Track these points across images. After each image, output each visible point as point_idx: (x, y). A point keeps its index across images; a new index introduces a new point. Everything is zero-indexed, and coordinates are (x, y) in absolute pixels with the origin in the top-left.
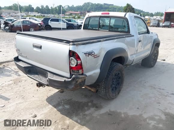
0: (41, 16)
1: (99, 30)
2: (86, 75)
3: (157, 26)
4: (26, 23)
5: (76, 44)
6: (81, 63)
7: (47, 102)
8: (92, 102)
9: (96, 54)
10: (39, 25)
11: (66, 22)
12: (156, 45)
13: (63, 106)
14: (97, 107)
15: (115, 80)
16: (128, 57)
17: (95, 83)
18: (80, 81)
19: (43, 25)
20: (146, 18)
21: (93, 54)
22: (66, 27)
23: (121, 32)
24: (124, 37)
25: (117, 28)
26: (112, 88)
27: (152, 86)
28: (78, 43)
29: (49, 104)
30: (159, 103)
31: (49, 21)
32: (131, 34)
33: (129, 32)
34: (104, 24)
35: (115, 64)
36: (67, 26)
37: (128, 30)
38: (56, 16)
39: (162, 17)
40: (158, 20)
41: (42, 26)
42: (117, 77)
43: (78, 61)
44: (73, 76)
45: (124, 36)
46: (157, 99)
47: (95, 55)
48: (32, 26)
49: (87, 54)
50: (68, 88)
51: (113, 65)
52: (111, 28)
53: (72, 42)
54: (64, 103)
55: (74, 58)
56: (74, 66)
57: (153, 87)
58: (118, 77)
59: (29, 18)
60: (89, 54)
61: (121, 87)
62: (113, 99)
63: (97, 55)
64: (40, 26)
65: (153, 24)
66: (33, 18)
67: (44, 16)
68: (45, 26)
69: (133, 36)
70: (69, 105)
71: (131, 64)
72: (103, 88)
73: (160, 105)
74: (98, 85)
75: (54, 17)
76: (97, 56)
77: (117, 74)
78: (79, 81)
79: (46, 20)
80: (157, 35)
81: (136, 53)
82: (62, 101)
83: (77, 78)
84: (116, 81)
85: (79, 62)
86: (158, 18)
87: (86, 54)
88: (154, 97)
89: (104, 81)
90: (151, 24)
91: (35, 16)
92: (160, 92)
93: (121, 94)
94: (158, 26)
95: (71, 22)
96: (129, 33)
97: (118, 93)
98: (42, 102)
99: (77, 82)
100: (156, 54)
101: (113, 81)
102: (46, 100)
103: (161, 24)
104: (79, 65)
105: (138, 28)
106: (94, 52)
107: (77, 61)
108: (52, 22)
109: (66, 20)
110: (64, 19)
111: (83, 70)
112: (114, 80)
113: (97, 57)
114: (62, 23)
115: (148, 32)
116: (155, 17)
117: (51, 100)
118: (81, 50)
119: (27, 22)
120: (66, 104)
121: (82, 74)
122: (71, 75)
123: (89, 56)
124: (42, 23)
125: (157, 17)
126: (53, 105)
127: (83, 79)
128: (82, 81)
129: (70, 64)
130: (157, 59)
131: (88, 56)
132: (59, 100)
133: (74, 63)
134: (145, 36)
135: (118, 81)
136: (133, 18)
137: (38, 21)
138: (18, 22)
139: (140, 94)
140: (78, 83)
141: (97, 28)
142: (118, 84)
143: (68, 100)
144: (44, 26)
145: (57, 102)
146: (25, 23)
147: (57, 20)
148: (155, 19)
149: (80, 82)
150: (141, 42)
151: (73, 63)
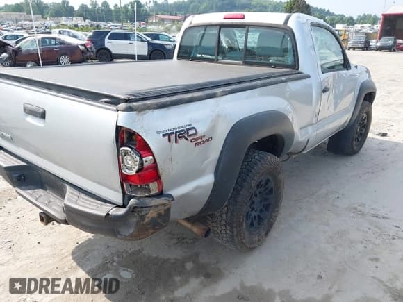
0: (91, 26)
1: (217, 61)
2: (170, 196)
3: (363, 49)
4: (50, 44)
5: (138, 106)
6: (155, 162)
7: (74, 258)
8: (195, 258)
9: (200, 133)
10: (81, 47)
11: (148, 41)
12: (365, 99)
13: (116, 271)
14: (208, 276)
15: (257, 200)
16: (292, 135)
17: (202, 211)
18: (155, 215)
19: (91, 48)
20: (336, 28)
21: (191, 135)
22: (145, 53)
23: (275, 66)
24: (282, 82)
25: (265, 56)
26: (249, 222)
27: (355, 208)
28: (145, 105)
29: (79, 267)
30: (377, 260)
31: (107, 40)
32: (301, 73)
33: (296, 65)
34: (233, 46)
35: (258, 155)
36: (149, 51)
37: (295, 61)
38: (127, 27)
39: (375, 27)
40: (366, 34)
41: (88, 50)
42: (263, 189)
43: (144, 159)
44: (132, 201)
45: (284, 78)
46: (371, 246)
47: (199, 138)
48: (64, 51)
49: (173, 137)
50: (119, 233)
51: (253, 160)
52: (249, 56)
53: (126, 101)
54: (118, 263)
55: (132, 149)
56: (133, 172)
57: (358, 212)
58: (265, 190)
59: (60, 33)
60: (180, 135)
61: (274, 214)
62: (252, 249)
63: (204, 136)
64: (83, 52)
65: (354, 42)
66: (69, 32)
67: (98, 26)
68: (97, 52)
69: (308, 77)
70: (132, 269)
71: (303, 151)
72: (223, 222)
73: (377, 264)
74: (212, 216)
75: (121, 29)
76: (204, 139)
77: (263, 183)
78: (149, 215)
79: (98, 37)
80: (367, 71)
81: (314, 122)
82: (115, 258)
83: (142, 207)
84: (261, 201)
85: (148, 160)
86: (367, 28)
87: (169, 135)
88: (362, 242)
89: (225, 204)
90: (350, 44)
91: (76, 26)
92: (376, 227)
93: (273, 233)
94: (366, 47)
95: (159, 40)
96: (298, 69)
97: (267, 234)
98: (61, 260)
99: (143, 218)
100: (366, 121)
101: (253, 203)
102: (73, 254)
103: (373, 43)
104: (149, 168)
105: (320, 53)
106: (194, 128)
107: (141, 157)
108: (114, 41)
109: (146, 35)
110: (142, 33)
111: (160, 184)
112: (254, 199)
113: (204, 142)
114: (136, 42)
115: (346, 65)
116: (358, 27)
117: (86, 253)
118: (152, 126)
119: (53, 42)
120: (124, 266)
121: (161, 194)
122: (126, 198)
123: (179, 140)
124: (87, 44)
125: (364, 25)
126: (89, 268)
127: (163, 208)
128: (160, 215)
129: (120, 168)
130: (367, 133)
131: (176, 142)
132: (107, 254)
133: (132, 164)
134: (338, 76)
135: (266, 200)
136: (307, 28)
137: (80, 39)
138: (30, 42)
139: (325, 232)
140: (147, 220)
141: (214, 57)
142: (267, 207)
143: (130, 254)
144: (95, 51)
145: (100, 261)
146: (48, 43)
147: (126, 37)
148: (357, 32)
149: (153, 218)
150: (328, 93)
151: (130, 162)
